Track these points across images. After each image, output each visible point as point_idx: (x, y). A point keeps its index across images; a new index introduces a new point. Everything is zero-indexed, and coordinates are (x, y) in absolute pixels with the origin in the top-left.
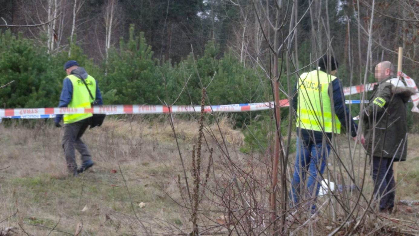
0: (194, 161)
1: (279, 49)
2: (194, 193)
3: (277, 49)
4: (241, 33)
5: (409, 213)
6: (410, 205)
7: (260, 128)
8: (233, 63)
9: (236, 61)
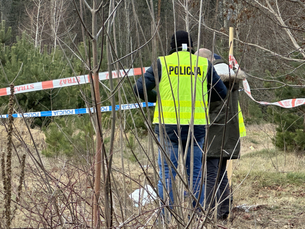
0: (3, 171)
1: (97, 35)
2: (5, 210)
3: (95, 35)
4: (35, 14)
5: (246, 221)
6: (247, 210)
7: (64, 126)
8: (28, 50)
9: (30, 47)
